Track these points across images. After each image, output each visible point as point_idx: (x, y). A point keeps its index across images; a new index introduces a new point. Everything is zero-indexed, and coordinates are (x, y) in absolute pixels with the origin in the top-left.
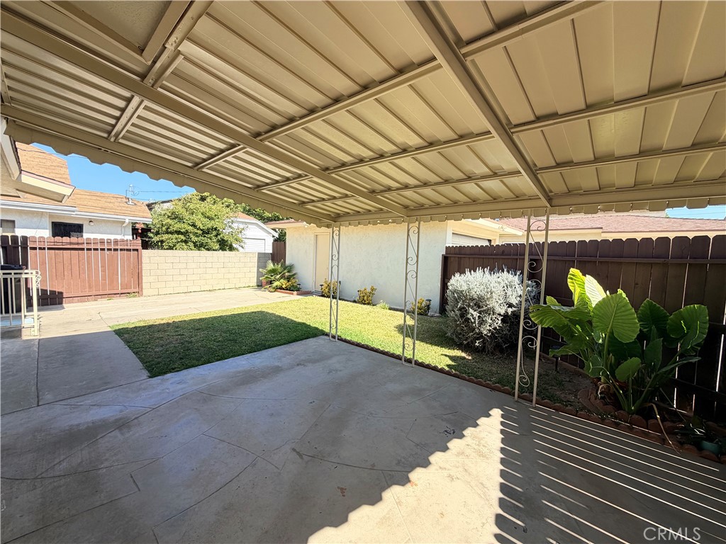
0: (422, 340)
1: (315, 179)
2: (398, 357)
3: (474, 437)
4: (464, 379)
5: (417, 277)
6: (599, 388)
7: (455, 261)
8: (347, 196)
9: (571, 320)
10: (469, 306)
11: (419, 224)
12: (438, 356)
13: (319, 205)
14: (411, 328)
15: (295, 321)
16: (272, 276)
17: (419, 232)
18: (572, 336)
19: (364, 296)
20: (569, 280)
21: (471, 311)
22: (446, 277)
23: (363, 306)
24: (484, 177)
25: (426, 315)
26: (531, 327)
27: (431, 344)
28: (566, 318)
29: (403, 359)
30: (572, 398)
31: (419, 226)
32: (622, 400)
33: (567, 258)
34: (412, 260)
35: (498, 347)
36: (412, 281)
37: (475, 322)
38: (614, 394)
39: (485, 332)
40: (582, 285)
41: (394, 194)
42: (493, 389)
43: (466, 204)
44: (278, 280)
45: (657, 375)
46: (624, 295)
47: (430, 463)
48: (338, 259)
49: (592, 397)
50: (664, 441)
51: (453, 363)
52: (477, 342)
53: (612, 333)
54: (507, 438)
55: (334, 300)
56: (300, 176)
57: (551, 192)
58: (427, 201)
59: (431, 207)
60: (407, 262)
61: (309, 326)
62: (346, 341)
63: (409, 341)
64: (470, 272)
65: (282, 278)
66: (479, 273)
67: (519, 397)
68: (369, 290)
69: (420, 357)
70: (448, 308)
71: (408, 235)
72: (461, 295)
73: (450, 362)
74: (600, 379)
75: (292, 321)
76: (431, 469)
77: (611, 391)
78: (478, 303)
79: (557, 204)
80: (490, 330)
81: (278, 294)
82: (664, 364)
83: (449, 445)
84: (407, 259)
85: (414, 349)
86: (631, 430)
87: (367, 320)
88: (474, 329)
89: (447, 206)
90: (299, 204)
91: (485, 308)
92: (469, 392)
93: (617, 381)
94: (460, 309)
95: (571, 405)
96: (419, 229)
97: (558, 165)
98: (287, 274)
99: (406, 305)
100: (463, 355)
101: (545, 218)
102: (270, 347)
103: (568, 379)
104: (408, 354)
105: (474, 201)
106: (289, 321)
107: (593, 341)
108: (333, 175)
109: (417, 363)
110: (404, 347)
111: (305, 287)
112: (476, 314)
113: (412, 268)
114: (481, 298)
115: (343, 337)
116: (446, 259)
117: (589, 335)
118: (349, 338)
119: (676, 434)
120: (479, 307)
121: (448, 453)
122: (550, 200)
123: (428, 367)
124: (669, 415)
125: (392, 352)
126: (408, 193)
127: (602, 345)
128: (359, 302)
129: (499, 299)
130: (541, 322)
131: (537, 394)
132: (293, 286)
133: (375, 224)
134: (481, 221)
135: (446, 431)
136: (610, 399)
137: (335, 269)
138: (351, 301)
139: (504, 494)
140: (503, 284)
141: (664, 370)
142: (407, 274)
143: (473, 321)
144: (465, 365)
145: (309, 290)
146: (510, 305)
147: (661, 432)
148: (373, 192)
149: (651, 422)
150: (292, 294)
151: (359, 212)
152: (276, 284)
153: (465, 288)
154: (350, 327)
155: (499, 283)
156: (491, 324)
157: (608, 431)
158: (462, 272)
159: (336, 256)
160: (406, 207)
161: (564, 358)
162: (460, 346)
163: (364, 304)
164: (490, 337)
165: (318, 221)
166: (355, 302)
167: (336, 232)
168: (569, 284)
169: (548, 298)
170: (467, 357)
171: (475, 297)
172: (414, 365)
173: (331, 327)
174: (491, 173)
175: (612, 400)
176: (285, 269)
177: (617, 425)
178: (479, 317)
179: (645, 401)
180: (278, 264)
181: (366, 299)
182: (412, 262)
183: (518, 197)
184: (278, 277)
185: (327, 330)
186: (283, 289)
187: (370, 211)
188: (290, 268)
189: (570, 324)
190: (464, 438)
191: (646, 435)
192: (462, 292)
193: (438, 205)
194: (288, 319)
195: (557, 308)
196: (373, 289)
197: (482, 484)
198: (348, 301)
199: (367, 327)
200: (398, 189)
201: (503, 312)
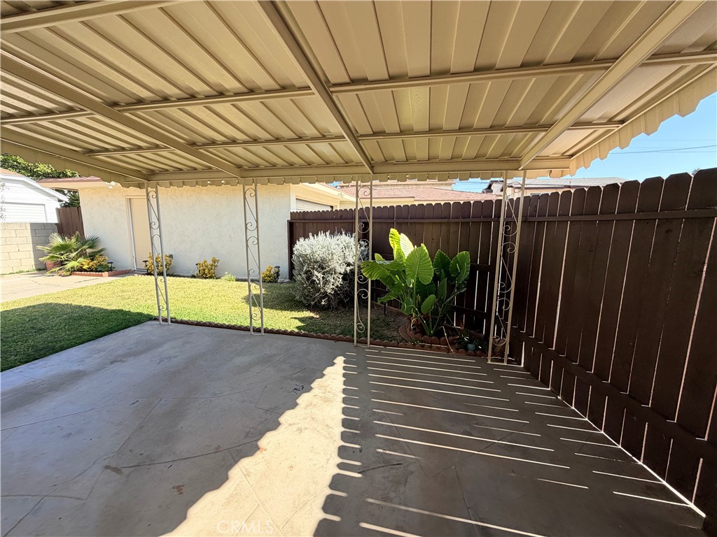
0: (272, 307)
1: (98, 116)
2: (247, 329)
3: (320, 387)
4: (312, 337)
5: (258, 243)
6: (411, 321)
7: (299, 226)
8: (157, 147)
9: (392, 272)
10: (313, 268)
11: (256, 186)
12: (288, 320)
13: (117, 155)
14: (257, 296)
15: (107, 310)
16: (62, 255)
17: (256, 195)
18: (393, 284)
19: (204, 270)
20: (390, 239)
21: (316, 273)
22: (292, 243)
23: (204, 280)
24: (314, 139)
25: (276, 282)
26: (364, 281)
27: (281, 309)
28: (388, 270)
29: (252, 330)
30: (395, 334)
31: (256, 188)
32: (425, 327)
33: (389, 221)
34: (251, 225)
35: (341, 303)
36: (253, 248)
37: (320, 283)
38: (421, 325)
39: (329, 291)
40: (398, 243)
41: (221, 148)
42: (337, 340)
43: (301, 167)
44: (75, 259)
45: (445, 305)
46: (425, 248)
47: (280, 424)
48: (159, 226)
49: (408, 330)
50: (448, 350)
51: (303, 324)
52: (323, 301)
53: (418, 278)
54: (348, 379)
55: (161, 277)
56: (71, 109)
57: (373, 160)
58: (261, 160)
59: (266, 168)
60: (246, 228)
61: (129, 313)
62: (182, 322)
63: (256, 310)
64: (313, 236)
65: (80, 256)
66: (321, 236)
67: (357, 342)
68: (210, 262)
69: (269, 324)
70: (295, 272)
71: (245, 198)
72: (306, 259)
73: (300, 324)
74: (412, 315)
75: (101, 309)
76: (281, 429)
77: (419, 323)
78: (322, 266)
79: (378, 172)
80: (333, 289)
81: (75, 278)
82: (449, 297)
83: (299, 401)
84: (246, 225)
85: (262, 317)
86: (431, 348)
87: (210, 295)
88: (320, 290)
89: (283, 168)
90: (84, 153)
91: (328, 269)
92: (316, 347)
93: (422, 314)
94: (306, 272)
95: (394, 340)
96: (255, 191)
97: (375, 134)
98: (89, 251)
99: (249, 274)
100: (312, 314)
101: (369, 183)
102: (62, 349)
103: (392, 320)
104: (257, 324)
105: (309, 164)
106: (96, 310)
107: (407, 287)
108: (127, 114)
109: (267, 331)
110: (251, 318)
111: (119, 266)
112: (320, 275)
113: (252, 234)
114: (323, 260)
115: (179, 318)
116: (291, 225)
117: (405, 282)
118: (186, 319)
119: (455, 343)
120: (323, 268)
121: (298, 408)
122: (372, 167)
123: (278, 332)
124: (452, 331)
125: (239, 324)
126: (238, 149)
127: (413, 288)
128: (199, 277)
129: (339, 260)
130: (370, 276)
131: (371, 336)
132: (101, 265)
133: (204, 185)
134: (317, 186)
135: (295, 389)
136: (418, 328)
137: (157, 240)
138: (188, 277)
139: (345, 428)
140: (341, 246)
141: (448, 300)
142: (247, 241)
143: (318, 282)
144: (313, 324)
145: (128, 269)
146: (349, 264)
147: (447, 345)
148: (194, 144)
149: (443, 338)
150: (102, 276)
151: (181, 170)
152: (70, 265)
153: (309, 252)
154: (187, 306)
155: (338, 245)
156: (334, 283)
157: (417, 353)
158: (306, 237)
159: (155, 224)
160: (239, 167)
161: (390, 303)
162: (309, 308)
163: (206, 278)
164: (334, 295)
165: (122, 179)
166: (193, 277)
167: (152, 194)
168: (390, 242)
169: (377, 255)
170: (315, 316)
171: (319, 259)
172: (263, 334)
173: (159, 309)
174: (320, 136)
175: (419, 329)
176: (83, 245)
177: (423, 347)
178: (323, 278)
179: (439, 325)
180: (70, 238)
181: (208, 272)
182: (252, 226)
183: (347, 163)
184: (74, 254)
185: (155, 313)
186: (85, 271)
187: (195, 169)
188: (93, 243)
189: (391, 275)
190: (312, 391)
191: (439, 349)
192: (306, 255)
193: (274, 166)
194: (94, 308)
195: (381, 262)
196: (214, 261)
197: (327, 426)
198: (184, 277)
199: (209, 303)
200: (224, 143)
201: (342, 271)
